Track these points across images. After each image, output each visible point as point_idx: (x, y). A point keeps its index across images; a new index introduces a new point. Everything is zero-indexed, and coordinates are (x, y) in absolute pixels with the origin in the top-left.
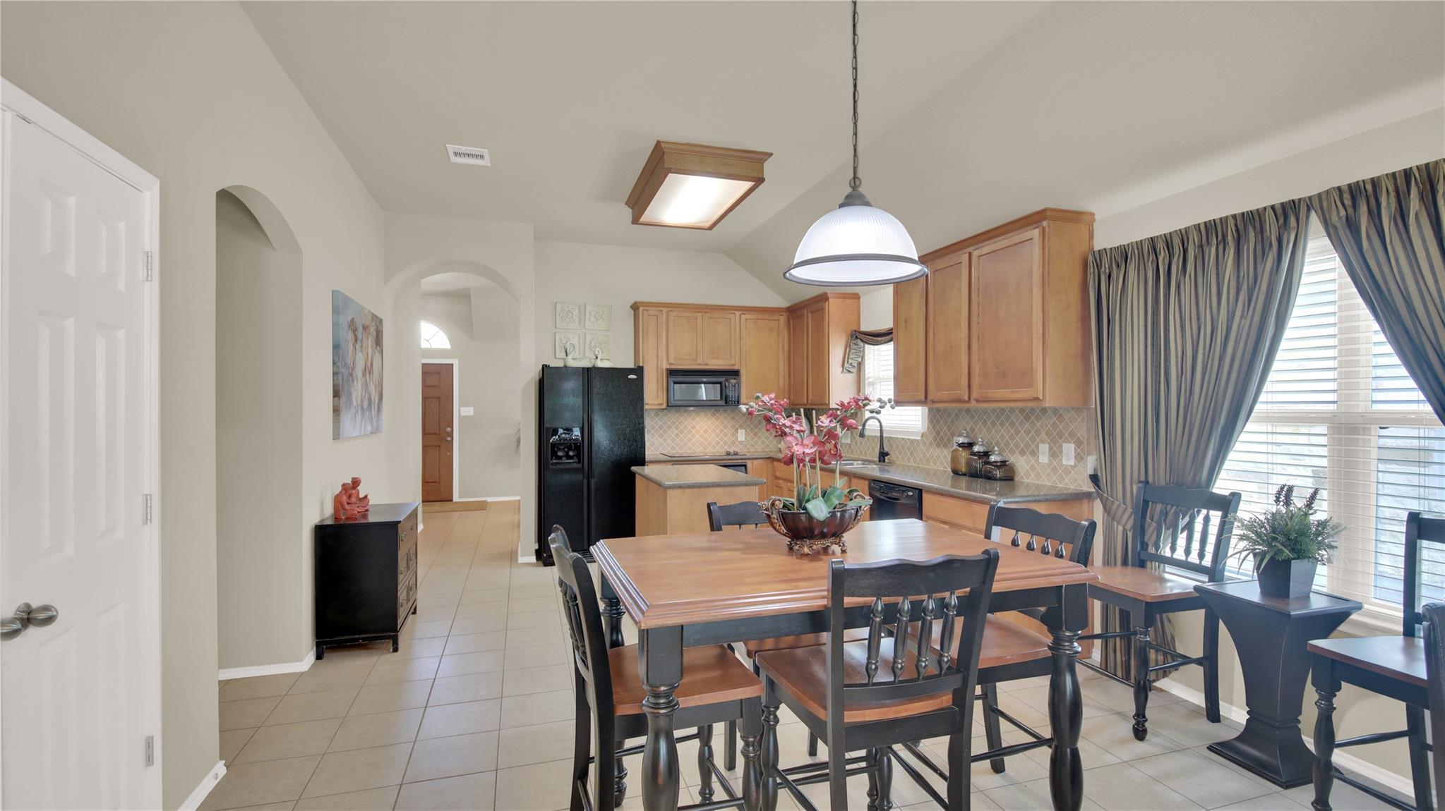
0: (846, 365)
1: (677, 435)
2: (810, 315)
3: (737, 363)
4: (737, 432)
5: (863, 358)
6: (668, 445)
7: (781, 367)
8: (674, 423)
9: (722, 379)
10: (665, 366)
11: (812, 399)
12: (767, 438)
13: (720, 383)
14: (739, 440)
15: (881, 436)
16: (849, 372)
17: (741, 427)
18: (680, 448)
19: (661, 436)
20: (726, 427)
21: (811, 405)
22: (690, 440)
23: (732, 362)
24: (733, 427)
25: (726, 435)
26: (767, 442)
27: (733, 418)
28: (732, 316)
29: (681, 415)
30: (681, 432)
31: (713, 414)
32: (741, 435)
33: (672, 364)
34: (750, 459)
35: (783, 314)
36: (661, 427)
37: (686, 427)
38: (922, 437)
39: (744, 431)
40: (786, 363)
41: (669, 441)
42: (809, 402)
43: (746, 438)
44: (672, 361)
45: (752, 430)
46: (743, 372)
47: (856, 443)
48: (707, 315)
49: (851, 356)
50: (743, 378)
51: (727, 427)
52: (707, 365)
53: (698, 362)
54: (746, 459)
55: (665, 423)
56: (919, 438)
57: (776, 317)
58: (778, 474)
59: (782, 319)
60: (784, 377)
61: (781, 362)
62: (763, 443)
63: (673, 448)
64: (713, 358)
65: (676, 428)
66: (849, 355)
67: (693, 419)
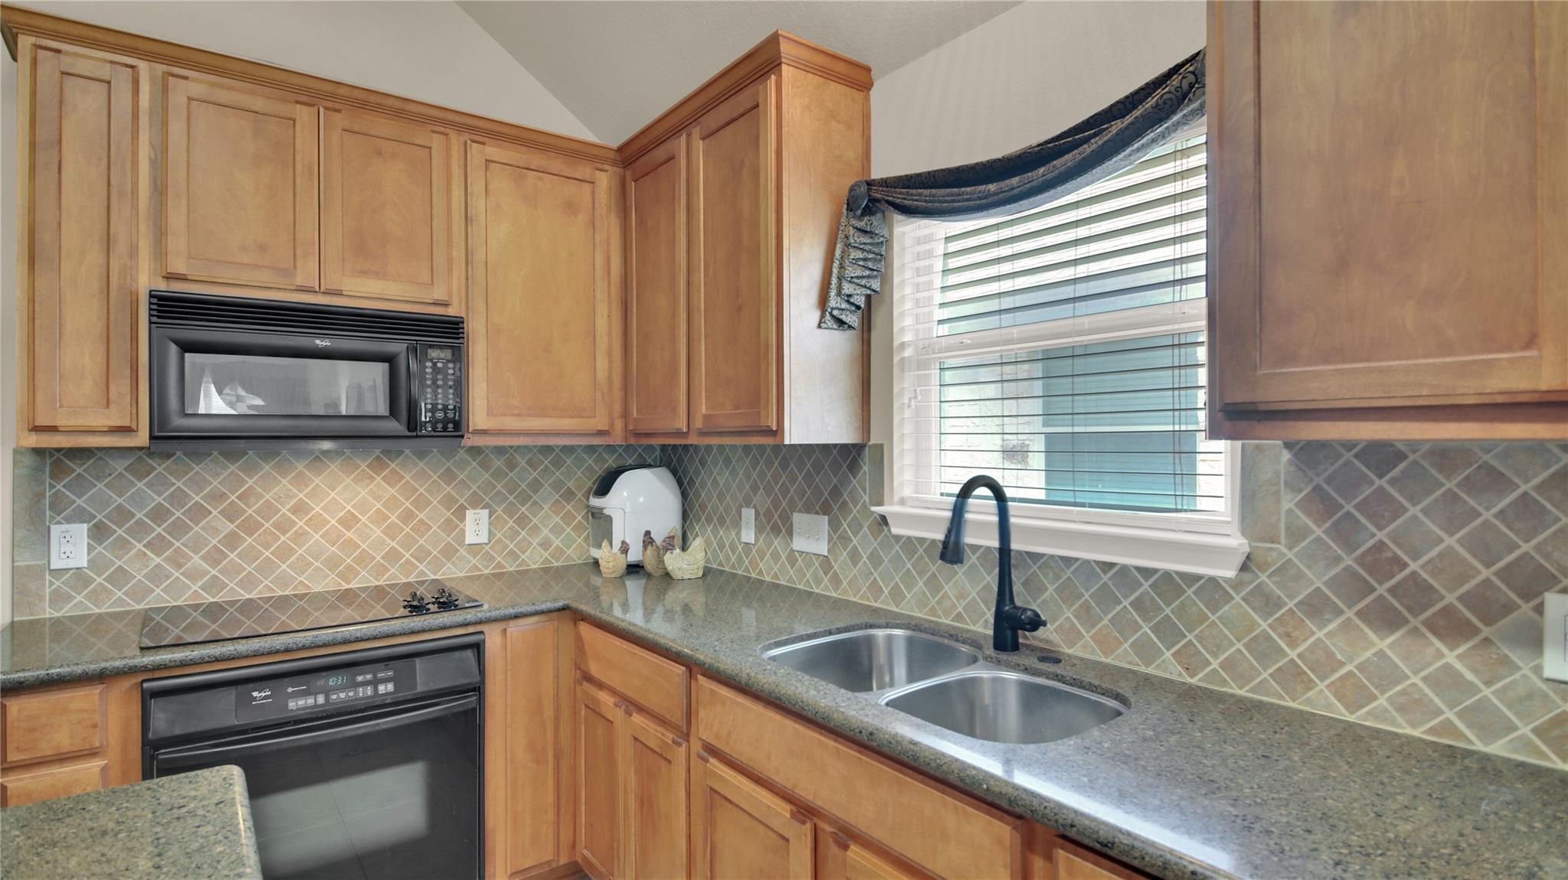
0: (834, 301)
1: (232, 541)
2: (699, 146)
3: (455, 301)
4: (462, 518)
5: (886, 278)
6: (193, 575)
7: (601, 323)
8: (217, 497)
9: (397, 347)
10: (147, 281)
11: (706, 417)
12: (557, 530)
13: (389, 359)
14: (468, 541)
15: (1005, 551)
16: (841, 323)
17: (476, 502)
18: (241, 584)
19: (157, 546)
20: (422, 503)
21: (703, 434)
22: (284, 553)
23: (439, 294)
24: (448, 502)
25: (423, 527)
26: (557, 542)
27: (449, 476)
28: (436, 142)
29: (250, 470)
30: (250, 528)
31: (378, 465)
32: (476, 526)
33: (182, 278)
34: (495, 620)
35: (606, 167)
36: (159, 514)
37: (268, 510)
38: (1244, 568)
39: (485, 513)
40: (617, 315)
41: (197, 561)
42: (698, 424)
43: (491, 534)
44: (179, 266)
45: (510, 511)
46: (476, 329)
47: (855, 556)
48: (340, 120)
49: (851, 271)
50: (478, 349)
51: (429, 503)
52: (339, 293)
53: (300, 280)
54: (480, 622)
55: (179, 498)
56: (1230, 573)
57: (584, 171)
58: (595, 669)
59: (605, 180)
60: (610, 355)
61: (602, 310)
62: (545, 544)
63: (213, 585)
64: (364, 273)
65: (230, 515)
66: (842, 267)
67: (300, 481)
